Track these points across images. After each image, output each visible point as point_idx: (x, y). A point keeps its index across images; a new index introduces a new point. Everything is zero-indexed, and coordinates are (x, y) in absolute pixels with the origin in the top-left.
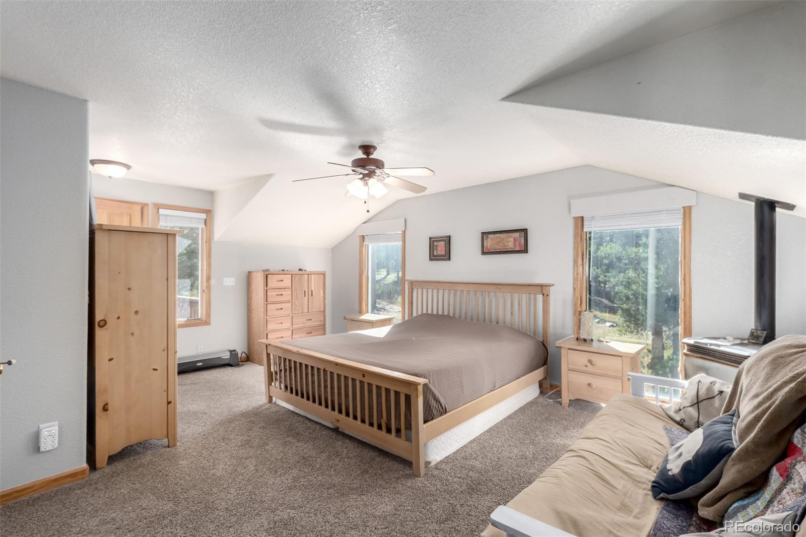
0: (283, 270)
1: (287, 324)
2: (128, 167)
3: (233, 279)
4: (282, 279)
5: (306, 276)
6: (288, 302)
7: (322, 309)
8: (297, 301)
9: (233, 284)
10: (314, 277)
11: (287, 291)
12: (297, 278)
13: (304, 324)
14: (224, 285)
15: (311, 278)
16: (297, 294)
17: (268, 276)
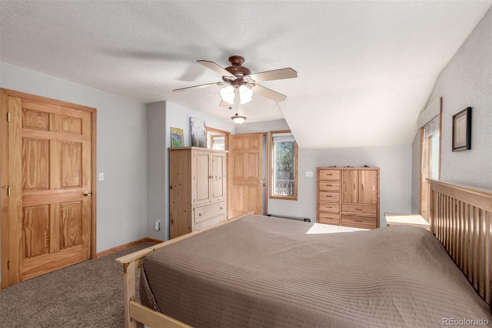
0: (335, 167)
1: (336, 209)
2: (245, 118)
3: (312, 173)
4: (331, 174)
5: (356, 172)
6: (337, 191)
7: (374, 202)
8: (346, 192)
9: (312, 176)
10: (365, 173)
11: (336, 183)
12: (346, 173)
13: (353, 212)
14: (306, 176)
15: (361, 174)
16: (346, 186)
17: (320, 171)
